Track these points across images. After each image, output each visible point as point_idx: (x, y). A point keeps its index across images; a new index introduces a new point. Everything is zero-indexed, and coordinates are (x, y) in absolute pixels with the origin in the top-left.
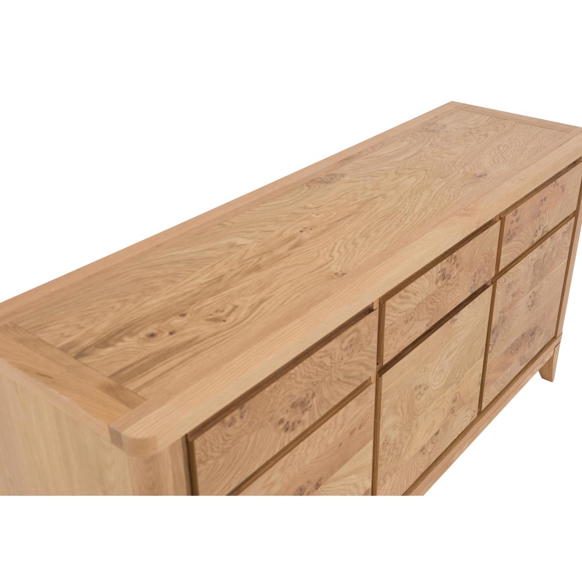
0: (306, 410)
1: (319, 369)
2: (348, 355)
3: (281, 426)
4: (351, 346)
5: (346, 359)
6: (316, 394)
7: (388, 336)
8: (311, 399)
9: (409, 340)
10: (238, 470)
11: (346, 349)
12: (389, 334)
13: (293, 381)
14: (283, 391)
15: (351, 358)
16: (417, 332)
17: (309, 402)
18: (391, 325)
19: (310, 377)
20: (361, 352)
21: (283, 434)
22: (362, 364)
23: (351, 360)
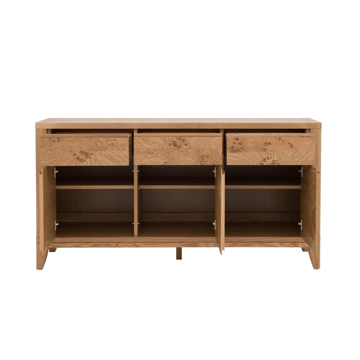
0: (88, 158)
1: (95, 146)
2: (111, 148)
3: (76, 157)
4: (113, 145)
5: (109, 149)
6: (93, 154)
7: (136, 153)
8: (90, 155)
9: (151, 163)
10: (56, 160)
11: (109, 145)
12: (136, 152)
13: (81, 143)
14: (76, 143)
15: (113, 150)
16: (157, 162)
17: (89, 155)
18: (138, 149)
19: (90, 146)
20: (119, 151)
21: (76, 160)
22: (120, 157)
23: (113, 151)
